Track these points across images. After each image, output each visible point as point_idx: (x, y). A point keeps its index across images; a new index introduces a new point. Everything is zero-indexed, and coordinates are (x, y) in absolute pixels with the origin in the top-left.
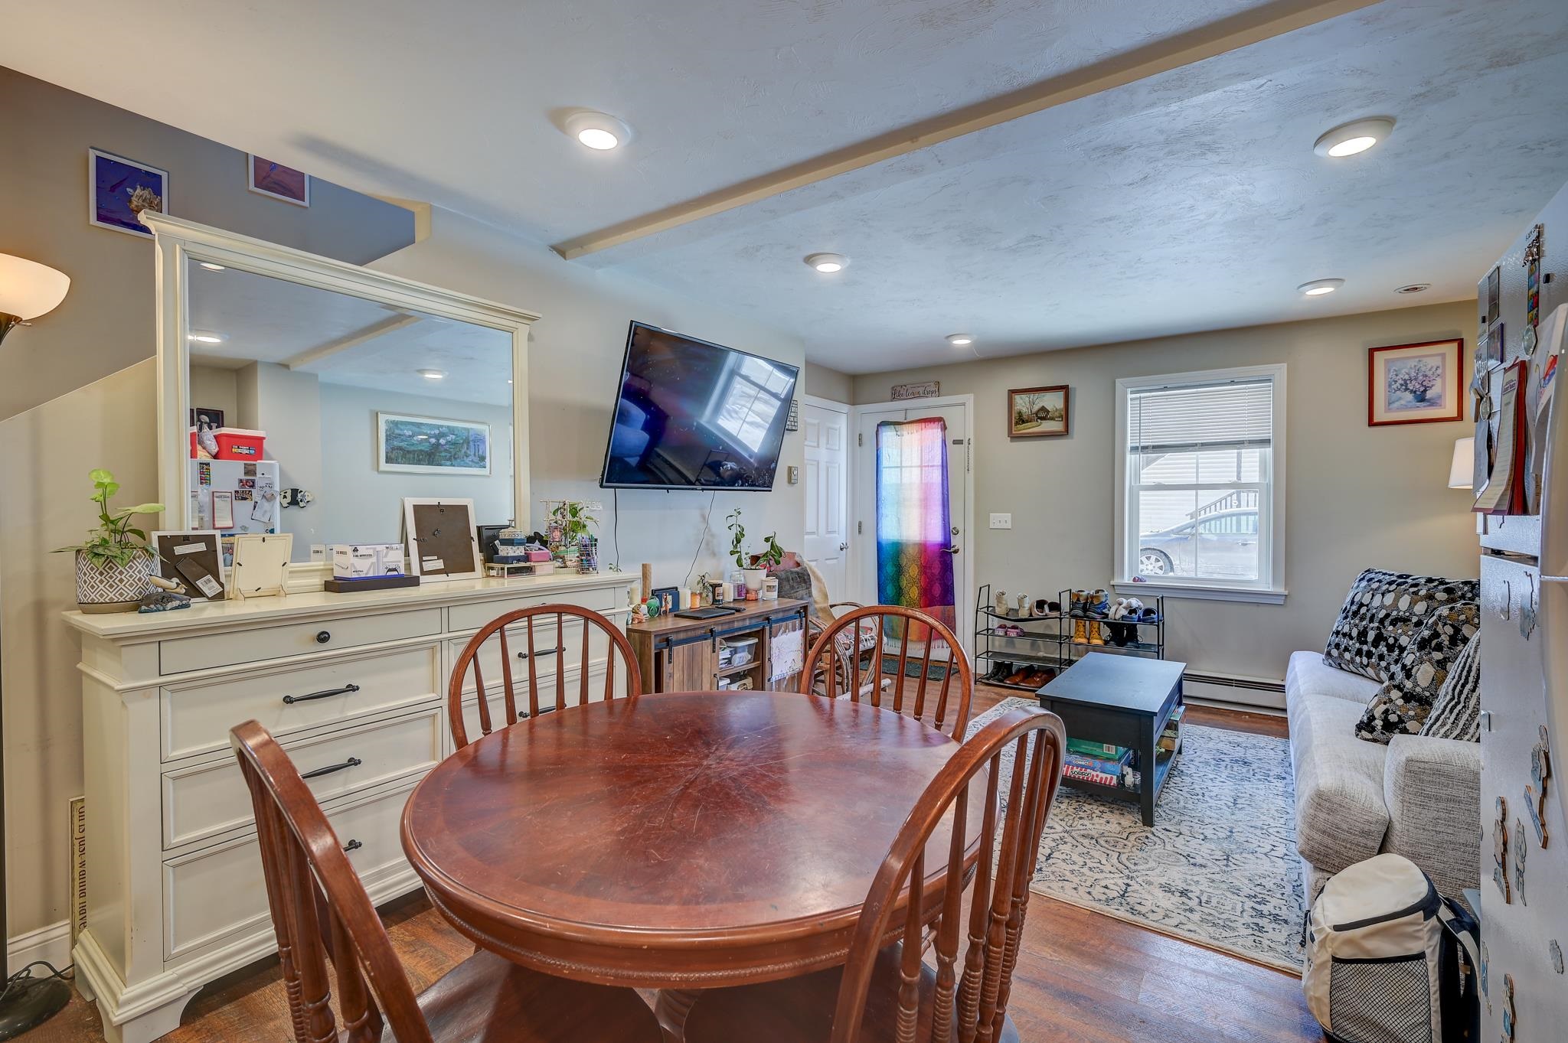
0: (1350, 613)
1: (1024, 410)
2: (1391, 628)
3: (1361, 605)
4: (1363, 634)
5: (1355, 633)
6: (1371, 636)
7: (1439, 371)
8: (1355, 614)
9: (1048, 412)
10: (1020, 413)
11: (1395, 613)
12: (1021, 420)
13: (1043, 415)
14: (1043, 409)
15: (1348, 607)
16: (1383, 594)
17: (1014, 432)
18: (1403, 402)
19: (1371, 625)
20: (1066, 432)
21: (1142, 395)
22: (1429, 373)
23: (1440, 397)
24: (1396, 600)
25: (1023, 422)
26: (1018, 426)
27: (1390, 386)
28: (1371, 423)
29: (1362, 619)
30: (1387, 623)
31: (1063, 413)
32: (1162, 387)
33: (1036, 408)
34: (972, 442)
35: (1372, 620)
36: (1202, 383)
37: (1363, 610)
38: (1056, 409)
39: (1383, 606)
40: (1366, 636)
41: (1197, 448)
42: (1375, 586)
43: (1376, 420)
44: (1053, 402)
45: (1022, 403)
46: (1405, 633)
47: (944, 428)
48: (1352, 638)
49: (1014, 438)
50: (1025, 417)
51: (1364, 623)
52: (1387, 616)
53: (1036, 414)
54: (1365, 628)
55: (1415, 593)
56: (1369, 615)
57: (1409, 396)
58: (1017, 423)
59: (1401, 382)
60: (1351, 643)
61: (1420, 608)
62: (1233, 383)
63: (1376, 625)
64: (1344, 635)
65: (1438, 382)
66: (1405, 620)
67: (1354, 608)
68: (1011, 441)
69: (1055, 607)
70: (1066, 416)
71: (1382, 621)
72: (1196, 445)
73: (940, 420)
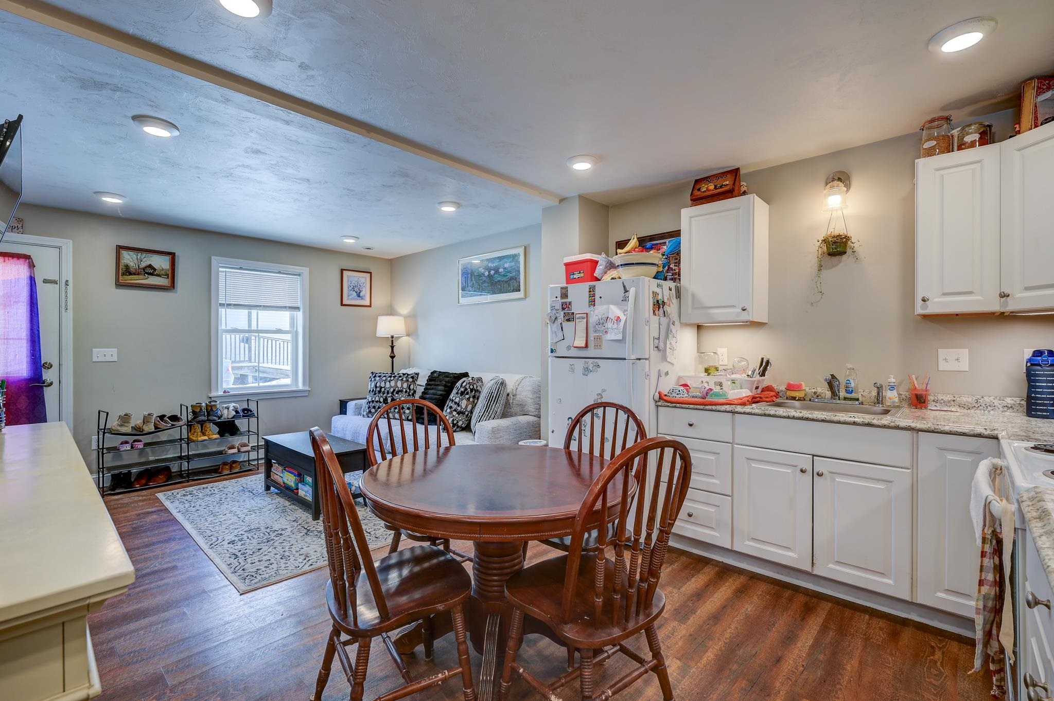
0: (377, 392)
1: (131, 264)
2: (397, 395)
3: (381, 388)
4: (385, 401)
5: (382, 400)
6: (389, 400)
7: (364, 285)
8: (380, 392)
9: (155, 270)
10: (127, 266)
11: (397, 389)
12: (128, 271)
13: (150, 271)
14: (150, 266)
15: (375, 389)
16: (389, 382)
17: (120, 281)
18: (353, 296)
19: (388, 395)
20: (172, 286)
21: (227, 270)
22: (361, 285)
23: (364, 296)
24: (396, 383)
25: (130, 274)
26: (124, 276)
27: (348, 288)
28: (342, 304)
29: (384, 393)
30: (395, 394)
31: (170, 273)
32: (239, 267)
33: (143, 265)
34: (71, 283)
35: (388, 393)
36: (264, 270)
37: (383, 390)
38: (163, 269)
39: (391, 387)
40: (387, 401)
41: (261, 308)
42: (384, 378)
43: (344, 303)
44: (161, 263)
45: (129, 258)
46: (402, 396)
47: (32, 266)
48: (381, 403)
49: (119, 285)
50: (132, 270)
51: (385, 395)
52: (394, 390)
53: (144, 269)
54: (386, 397)
55: (402, 380)
56: (386, 391)
57: (355, 294)
58: (123, 274)
59: (352, 287)
60: (381, 404)
61: (405, 385)
62: (280, 272)
63: (391, 395)
64: (377, 402)
65: (364, 289)
66: (401, 391)
67: (378, 389)
68: (116, 288)
69: (174, 418)
70: (172, 274)
71: (392, 393)
72: (260, 306)
73: (26, 257)
